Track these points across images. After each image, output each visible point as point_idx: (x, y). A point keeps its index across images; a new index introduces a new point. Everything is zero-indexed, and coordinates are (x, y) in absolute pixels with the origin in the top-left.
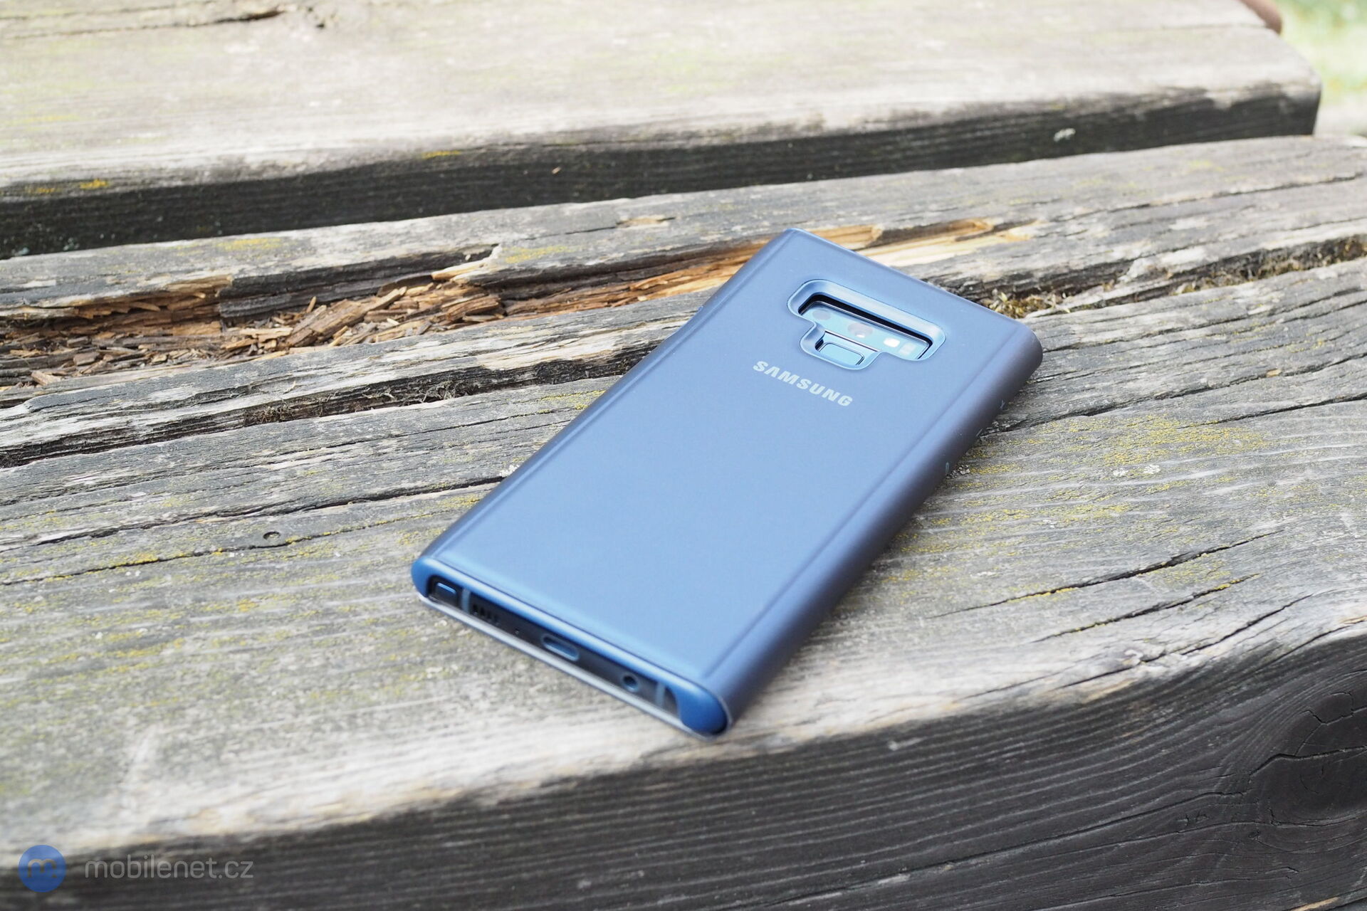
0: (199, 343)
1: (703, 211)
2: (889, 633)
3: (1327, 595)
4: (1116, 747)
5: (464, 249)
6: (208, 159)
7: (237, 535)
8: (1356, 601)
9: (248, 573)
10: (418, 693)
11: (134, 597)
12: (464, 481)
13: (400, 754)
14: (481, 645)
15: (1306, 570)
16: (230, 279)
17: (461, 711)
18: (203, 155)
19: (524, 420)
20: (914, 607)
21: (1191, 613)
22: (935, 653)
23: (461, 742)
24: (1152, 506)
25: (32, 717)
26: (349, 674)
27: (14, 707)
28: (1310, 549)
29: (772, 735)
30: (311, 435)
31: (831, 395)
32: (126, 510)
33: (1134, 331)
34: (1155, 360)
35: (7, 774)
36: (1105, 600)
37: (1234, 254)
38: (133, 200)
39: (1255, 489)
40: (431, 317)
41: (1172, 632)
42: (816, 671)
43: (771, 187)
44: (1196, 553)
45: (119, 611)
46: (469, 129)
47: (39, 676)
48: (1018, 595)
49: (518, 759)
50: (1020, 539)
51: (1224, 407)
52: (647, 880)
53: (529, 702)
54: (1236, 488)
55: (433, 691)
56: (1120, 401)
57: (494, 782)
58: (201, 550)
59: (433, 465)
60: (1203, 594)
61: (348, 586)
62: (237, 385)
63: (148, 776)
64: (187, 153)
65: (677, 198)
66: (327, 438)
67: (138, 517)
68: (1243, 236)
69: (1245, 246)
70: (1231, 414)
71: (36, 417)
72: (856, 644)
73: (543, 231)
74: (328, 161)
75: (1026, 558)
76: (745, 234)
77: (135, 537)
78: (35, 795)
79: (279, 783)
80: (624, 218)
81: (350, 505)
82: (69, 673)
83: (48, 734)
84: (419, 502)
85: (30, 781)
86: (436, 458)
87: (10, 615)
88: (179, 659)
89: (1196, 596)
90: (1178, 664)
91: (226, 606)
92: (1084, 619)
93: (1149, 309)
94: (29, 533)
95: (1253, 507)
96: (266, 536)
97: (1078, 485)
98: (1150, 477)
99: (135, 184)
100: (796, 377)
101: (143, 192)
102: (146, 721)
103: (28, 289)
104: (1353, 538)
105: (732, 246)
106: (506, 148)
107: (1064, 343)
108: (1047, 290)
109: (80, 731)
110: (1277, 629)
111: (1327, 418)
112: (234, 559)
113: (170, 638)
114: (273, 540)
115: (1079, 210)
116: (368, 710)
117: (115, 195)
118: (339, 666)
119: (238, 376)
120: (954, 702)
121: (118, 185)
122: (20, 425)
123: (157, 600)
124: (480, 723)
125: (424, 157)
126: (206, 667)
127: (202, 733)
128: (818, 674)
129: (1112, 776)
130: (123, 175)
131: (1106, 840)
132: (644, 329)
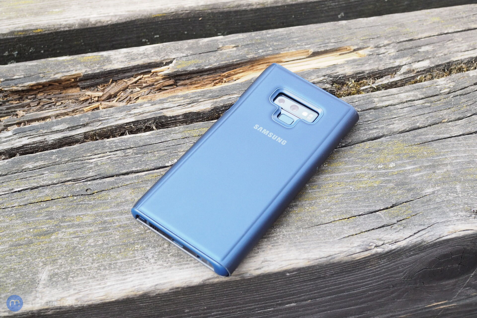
0: (72, 97)
1: (249, 43)
2: (289, 234)
3: (444, 222)
4: (366, 270)
5: (163, 60)
6: (77, 20)
7: (77, 190)
8: (455, 225)
9: (80, 205)
10: (131, 255)
11: (43, 215)
12: (153, 168)
13: (124, 280)
14: (154, 236)
15: (439, 211)
16: (82, 75)
17: (145, 263)
18: (75, 18)
19: (176, 141)
20: (300, 223)
21: (395, 229)
22: (304, 243)
23: (144, 275)
24: (389, 181)
25: (10, 261)
26: (110, 247)
27: (4, 258)
28: (442, 201)
29: (246, 273)
30: (104, 147)
31: (279, 140)
32: (42, 179)
33: (396, 101)
34: (402, 115)
35: (2, 284)
36: (366, 222)
37: (440, 63)
38: (52, 35)
39: (428, 175)
40: (151, 88)
41: (387, 236)
42: (263, 250)
43: (276, 30)
44: (402, 202)
45: (38, 220)
46: (169, 5)
47: (12, 246)
48: (336, 219)
49: (162, 282)
50: (340, 195)
51: (423, 137)
52: (207, 309)
53: (167, 260)
54: (421, 174)
55: (137, 255)
56: (386, 133)
57: (154, 289)
58: (65, 196)
59: (144, 161)
60: (401, 220)
61: (112, 211)
62: (81, 124)
63: (45, 286)
64: (70, 18)
65: (241, 36)
66: (109, 148)
67: (46, 182)
68: (445, 55)
69: (445, 60)
70: (425, 140)
71: (15, 137)
72: (278, 239)
73: (191, 52)
74: (119, 19)
75: (341, 203)
76: (263, 54)
77: (44, 190)
78: (10, 292)
79: (86, 289)
80: (220, 46)
81: (115, 177)
82: (22, 245)
83: (15, 269)
84: (138, 176)
85: (9, 287)
86: (145, 157)
87: (4, 221)
88: (57, 240)
89: (398, 221)
90: (388, 248)
91: (72, 219)
92: (357, 230)
93: (404, 90)
94: (11, 188)
95: (426, 182)
96: (87, 190)
97: (365, 172)
98: (391, 168)
99: (52, 30)
100: (268, 132)
101: (55, 32)
102: (45, 264)
103: (14, 79)
104: (459, 197)
105: (257, 59)
106: (182, 12)
107: (370, 106)
108: (370, 77)
109: (25, 267)
110: (424, 236)
111: (460, 142)
112: (76, 200)
113: (54, 231)
114: (89, 192)
115: (386, 42)
116: (115, 262)
117: (46, 34)
118: (107, 244)
119: (82, 119)
120: (309, 262)
121: (46, 31)
122: (9, 140)
123: (50, 216)
124: (151, 268)
125: (153, 17)
126: (65, 243)
127: (62, 270)
128: (263, 251)
129: (365, 277)
130: (48, 27)
131: (364, 292)
132: (222, 99)
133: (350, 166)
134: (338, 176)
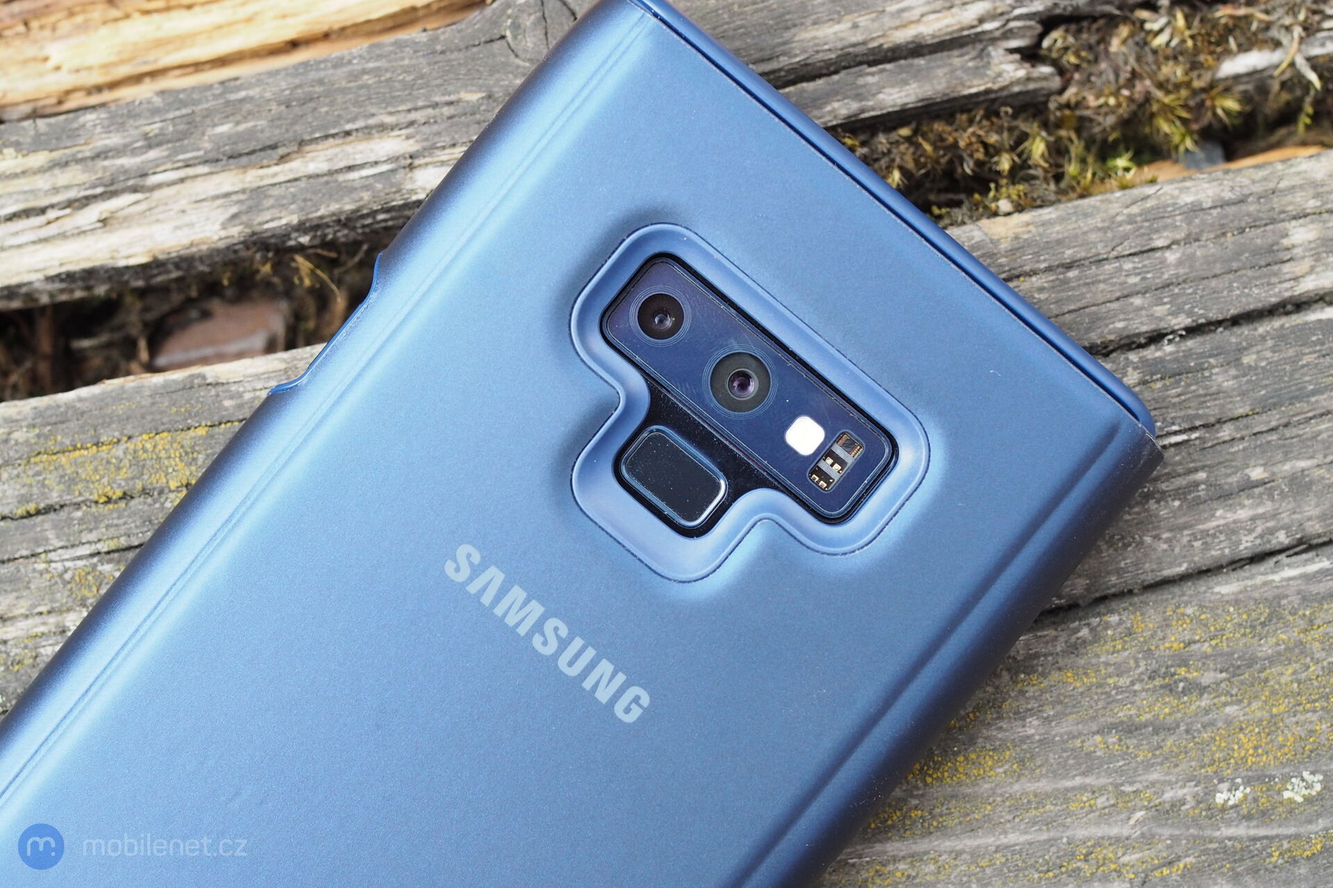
31: (604, 680)
97: (1126, 829)
98: (1292, 810)
100: (536, 609)
132: (298, 166)
133: (1044, 785)
134: (958, 854)
